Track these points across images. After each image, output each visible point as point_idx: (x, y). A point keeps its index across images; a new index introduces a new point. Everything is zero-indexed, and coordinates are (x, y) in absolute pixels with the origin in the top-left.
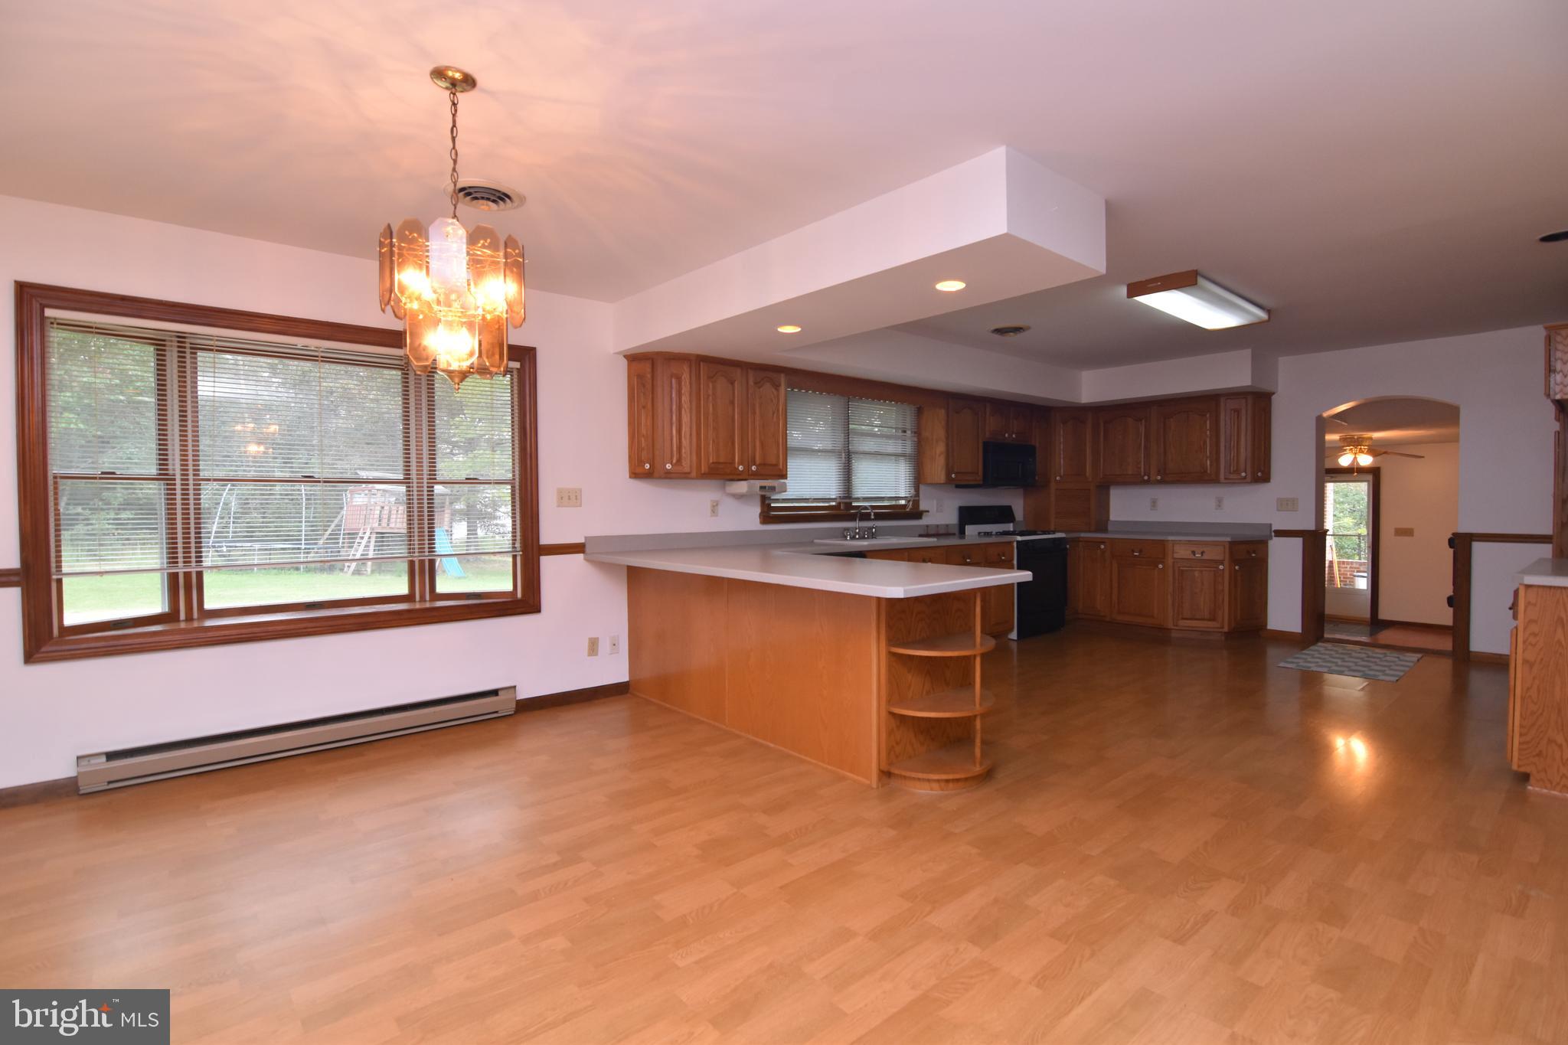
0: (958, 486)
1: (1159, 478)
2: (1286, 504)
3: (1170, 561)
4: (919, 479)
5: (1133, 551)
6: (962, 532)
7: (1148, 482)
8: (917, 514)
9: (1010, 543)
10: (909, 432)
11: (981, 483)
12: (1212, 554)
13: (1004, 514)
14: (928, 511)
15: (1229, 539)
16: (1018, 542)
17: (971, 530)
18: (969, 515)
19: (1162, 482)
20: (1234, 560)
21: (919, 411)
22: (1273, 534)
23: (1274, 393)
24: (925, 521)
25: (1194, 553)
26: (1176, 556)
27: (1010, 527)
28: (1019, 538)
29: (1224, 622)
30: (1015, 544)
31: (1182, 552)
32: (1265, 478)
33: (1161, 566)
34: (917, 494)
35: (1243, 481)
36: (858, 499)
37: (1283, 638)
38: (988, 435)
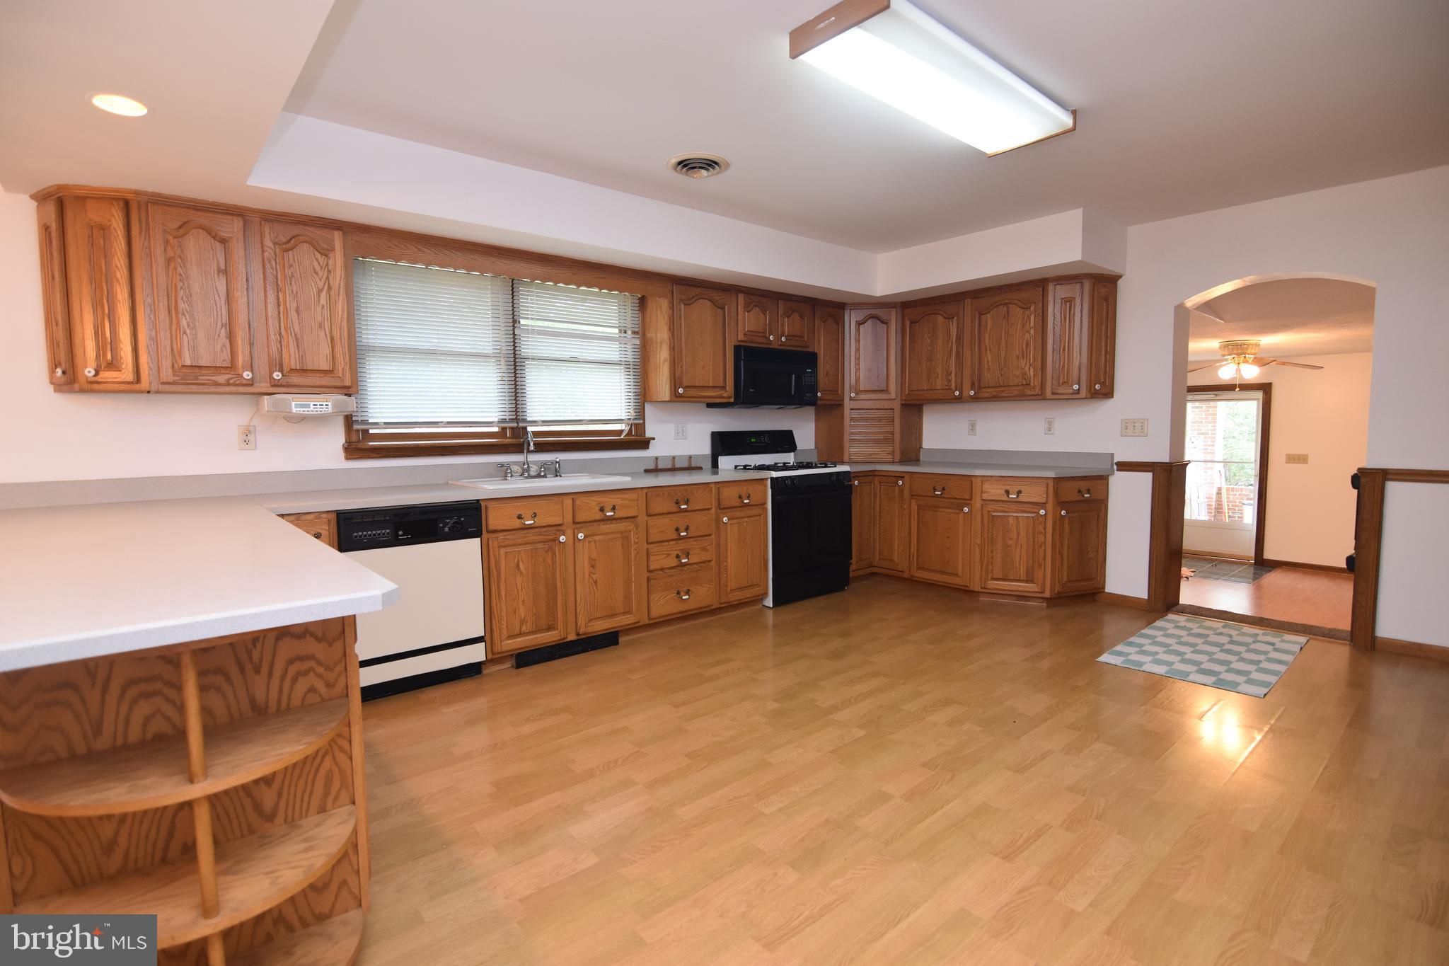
0: (710, 405)
1: (972, 393)
2: (1132, 428)
3: (977, 503)
4: (643, 396)
5: (935, 489)
6: (715, 465)
7: (959, 400)
8: (644, 444)
9: (763, 480)
10: (629, 332)
11: (732, 400)
12: (1033, 494)
13: (783, 441)
14: (654, 439)
15: (1052, 474)
16: (772, 479)
17: (726, 462)
18: (725, 443)
19: (975, 399)
20: (1061, 504)
21: (642, 303)
22: (1115, 467)
23: (1121, 277)
24: (653, 451)
25: (1007, 492)
26: (985, 496)
27: (790, 458)
28: (775, 474)
29: (1045, 583)
30: (769, 482)
31: (994, 491)
32: (1108, 393)
33: (966, 510)
34: (641, 413)
35: (1075, 397)
36: (534, 423)
37: (1123, 604)
38: (741, 337)
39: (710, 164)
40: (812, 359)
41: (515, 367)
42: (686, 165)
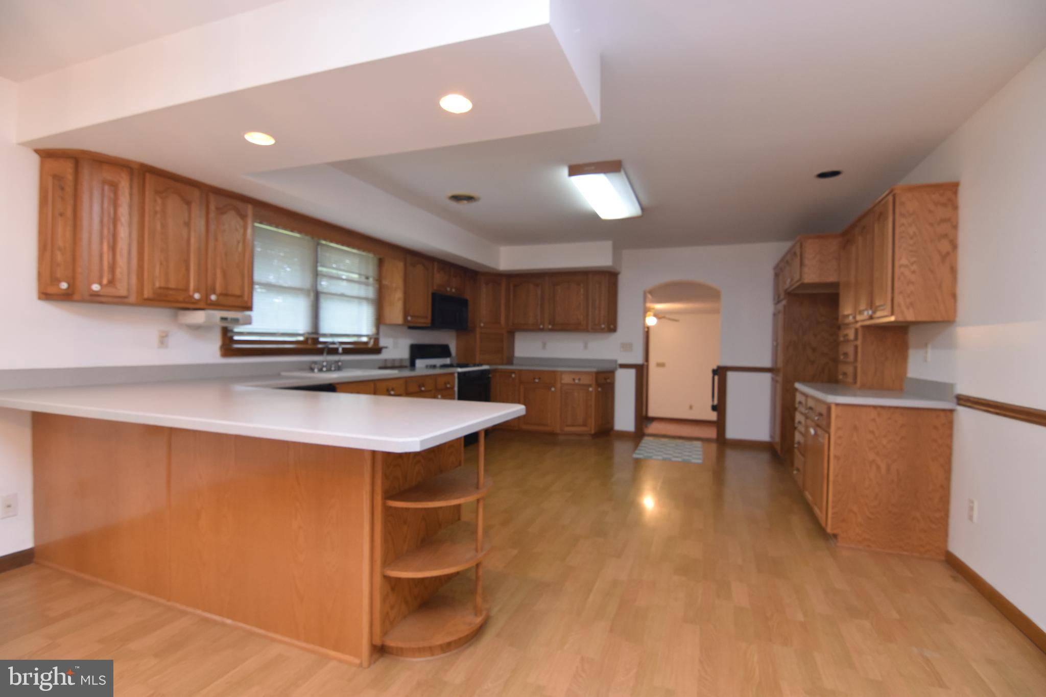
0: (410, 328)
1: (550, 327)
2: (627, 347)
3: (559, 385)
4: (379, 320)
5: (534, 379)
6: (413, 365)
7: (542, 330)
8: (377, 350)
9: (452, 374)
10: (371, 280)
11: (429, 325)
12: (586, 380)
13: (443, 351)
14: (386, 347)
15: (595, 370)
16: (459, 374)
17: (420, 363)
18: (418, 351)
19: (552, 330)
20: (598, 385)
21: (381, 263)
22: (618, 366)
23: (619, 273)
24: (385, 355)
25: (574, 380)
26: (563, 382)
27: (447, 361)
28: (460, 370)
29: (592, 428)
30: (456, 375)
31: (567, 379)
32: (614, 330)
33: (553, 389)
34: (378, 333)
35: (602, 331)
36: (325, 335)
37: (623, 435)
38: (435, 288)
39: (470, 198)
40: (464, 303)
41: (316, 298)
42: (456, 198)
